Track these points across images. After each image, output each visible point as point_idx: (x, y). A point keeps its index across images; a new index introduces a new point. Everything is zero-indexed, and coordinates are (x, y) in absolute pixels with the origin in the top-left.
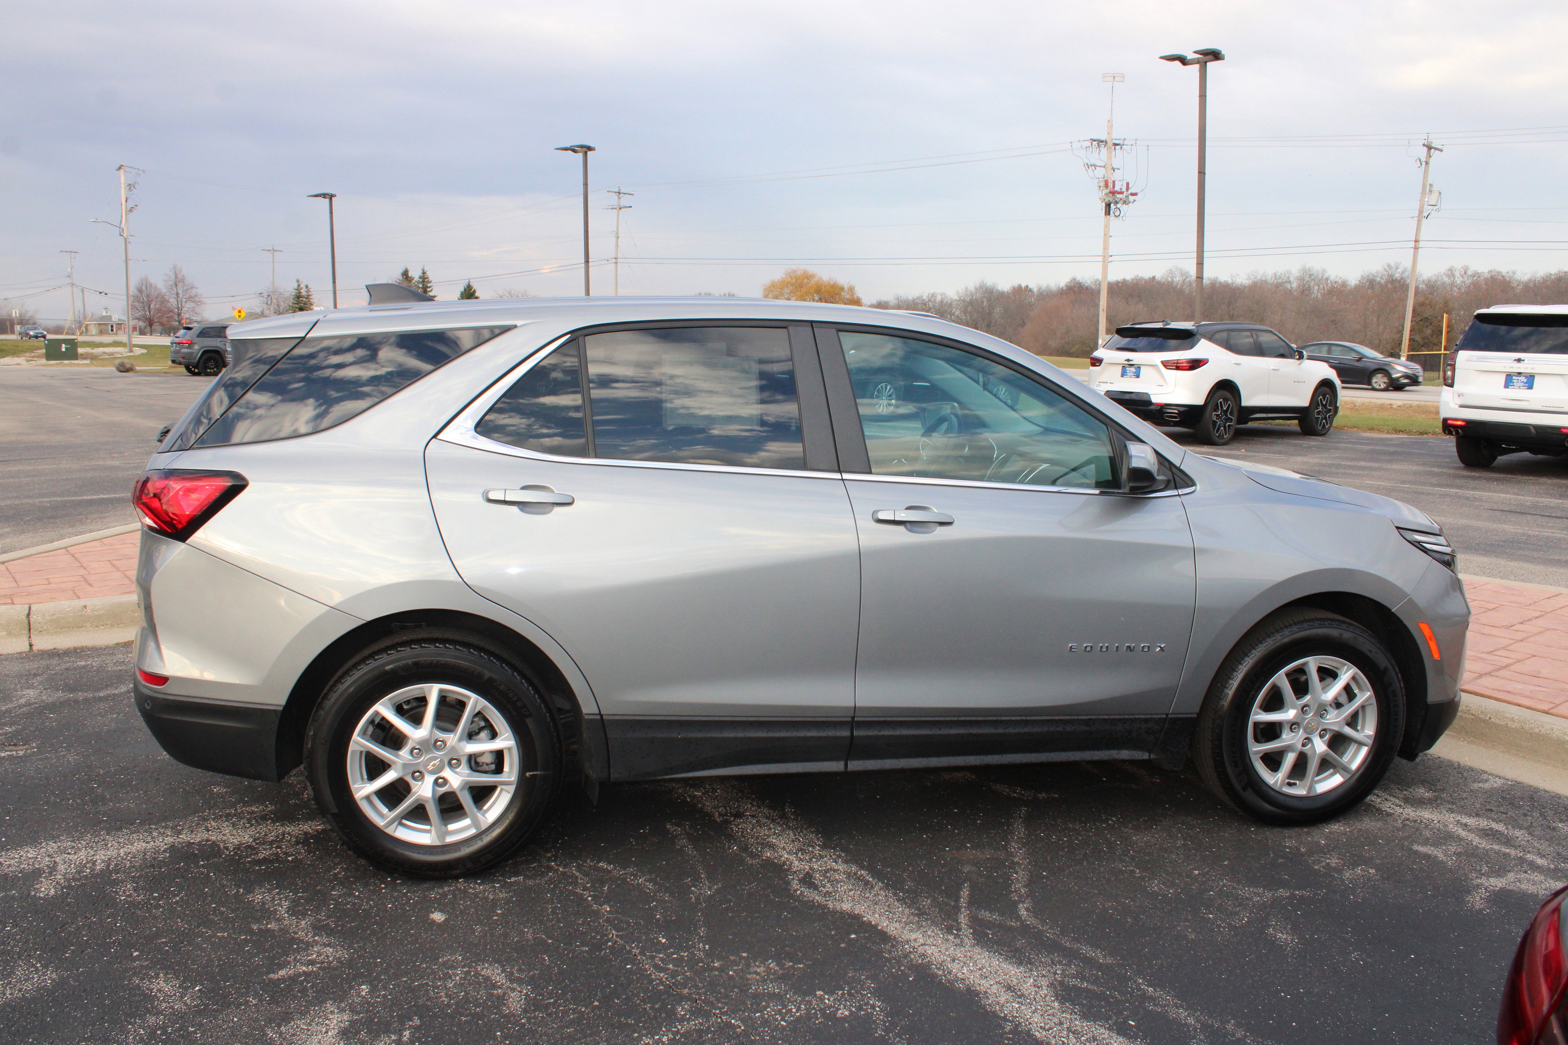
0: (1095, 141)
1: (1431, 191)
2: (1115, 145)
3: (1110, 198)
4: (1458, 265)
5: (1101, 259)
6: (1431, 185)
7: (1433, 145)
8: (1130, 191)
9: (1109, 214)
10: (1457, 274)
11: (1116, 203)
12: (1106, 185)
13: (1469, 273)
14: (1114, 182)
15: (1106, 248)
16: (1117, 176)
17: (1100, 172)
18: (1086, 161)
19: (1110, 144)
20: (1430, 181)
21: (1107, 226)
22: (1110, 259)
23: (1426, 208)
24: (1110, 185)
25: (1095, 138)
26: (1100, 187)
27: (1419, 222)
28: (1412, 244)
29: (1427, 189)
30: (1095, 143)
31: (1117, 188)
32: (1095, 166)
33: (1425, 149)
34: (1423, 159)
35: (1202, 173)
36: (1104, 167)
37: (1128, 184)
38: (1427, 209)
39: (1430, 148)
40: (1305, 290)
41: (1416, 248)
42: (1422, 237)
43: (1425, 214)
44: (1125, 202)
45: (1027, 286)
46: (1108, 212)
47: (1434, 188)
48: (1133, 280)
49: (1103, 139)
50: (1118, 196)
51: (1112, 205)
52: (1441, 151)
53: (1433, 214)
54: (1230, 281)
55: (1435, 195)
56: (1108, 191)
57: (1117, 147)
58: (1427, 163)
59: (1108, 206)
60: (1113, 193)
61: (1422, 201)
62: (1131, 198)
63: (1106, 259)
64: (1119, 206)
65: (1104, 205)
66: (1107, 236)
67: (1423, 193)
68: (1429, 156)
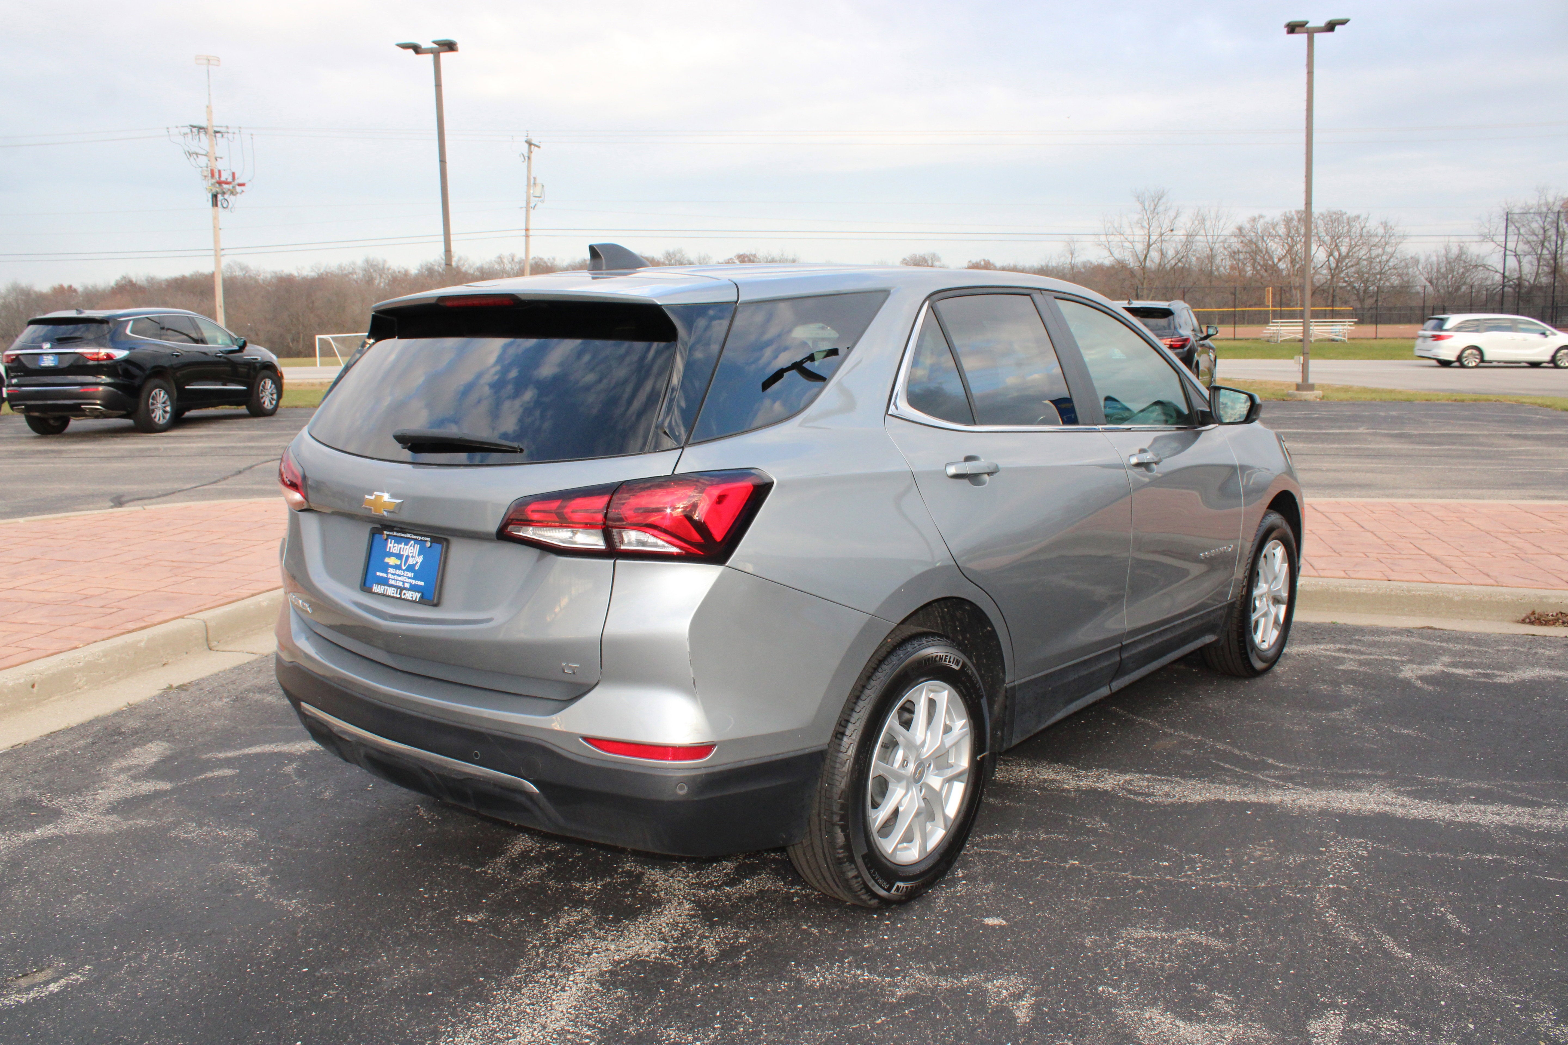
0: (194, 127)
1: (535, 184)
2: (216, 132)
3: (217, 189)
4: (506, 254)
5: (212, 252)
6: (535, 178)
7: (533, 142)
8: (237, 182)
9: (217, 205)
10: (506, 261)
11: (224, 193)
12: (213, 175)
13: (516, 260)
14: (220, 172)
15: (216, 241)
16: (220, 165)
17: (203, 161)
18: (187, 149)
19: (211, 131)
20: (533, 174)
21: (215, 218)
22: (223, 253)
23: (533, 199)
24: (217, 175)
25: (194, 124)
26: (205, 176)
27: (527, 211)
28: (524, 232)
29: (531, 182)
30: (195, 130)
31: (223, 179)
32: (197, 154)
33: (526, 145)
34: (526, 155)
35: (443, 161)
36: (206, 155)
37: (233, 174)
38: (533, 201)
39: (530, 144)
40: (369, 280)
41: (527, 236)
42: (531, 226)
43: (532, 205)
44: (233, 193)
45: (70, 287)
46: (215, 203)
47: (538, 181)
48: (192, 276)
49: (204, 125)
50: (225, 186)
51: (220, 197)
52: (539, 147)
53: (539, 204)
54: (296, 274)
55: (539, 188)
56: (214, 181)
57: (218, 135)
58: (529, 158)
59: (215, 196)
60: (220, 183)
61: (528, 192)
62: (239, 189)
63: (218, 252)
64: (226, 196)
65: (210, 196)
66: (216, 229)
67: (528, 185)
68: (530, 152)
